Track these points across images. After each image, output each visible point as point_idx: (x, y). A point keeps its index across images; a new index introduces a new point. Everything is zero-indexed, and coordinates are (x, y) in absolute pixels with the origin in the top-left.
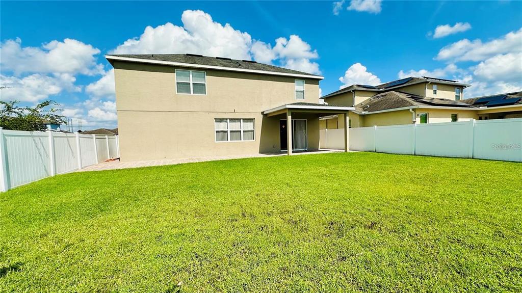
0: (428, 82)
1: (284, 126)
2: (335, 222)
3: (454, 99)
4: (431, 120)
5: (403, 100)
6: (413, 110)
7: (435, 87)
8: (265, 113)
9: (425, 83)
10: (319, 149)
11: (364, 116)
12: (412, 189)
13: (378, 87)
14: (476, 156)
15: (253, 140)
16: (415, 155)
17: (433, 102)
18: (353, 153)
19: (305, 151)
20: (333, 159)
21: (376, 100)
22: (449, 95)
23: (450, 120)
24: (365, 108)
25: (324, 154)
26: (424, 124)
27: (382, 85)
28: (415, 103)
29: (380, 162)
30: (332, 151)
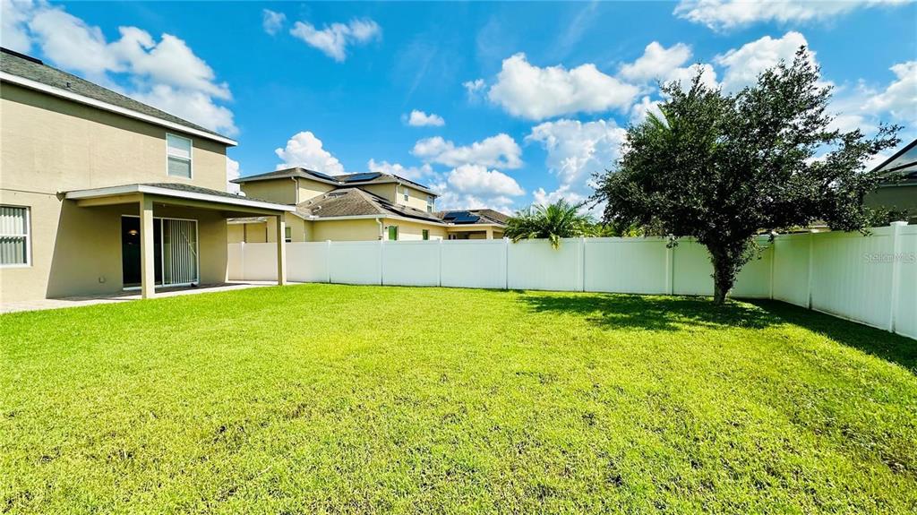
0: (397, 183)
1: (133, 232)
3: (425, 210)
4: (402, 236)
5: (369, 204)
6: (380, 219)
7: (406, 190)
8: (69, 196)
9: (395, 183)
10: (227, 281)
11: (312, 223)
13: (336, 179)
14: (442, 284)
15: (24, 265)
16: (382, 285)
17: (406, 211)
18: (292, 287)
19: (193, 287)
21: (333, 199)
22: (420, 204)
23: (421, 237)
24: (314, 211)
26: (393, 240)
27: (345, 176)
28: (383, 211)
29: (333, 300)
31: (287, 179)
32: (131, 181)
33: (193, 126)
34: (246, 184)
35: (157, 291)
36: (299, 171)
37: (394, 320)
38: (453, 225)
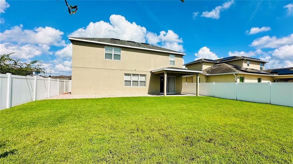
0: (245, 59)
1: (162, 80)
2: (189, 137)
3: (259, 69)
4: (246, 81)
5: (230, 69)
6: (236, 74)
7: (248, 62)
8: (152, 72)
9: (243, 60)
10: (182, 93)
11: (207, 76)
12: (234, 120)
13: (216, 61)
14: (271, 103)
15: (145, 87)
16: (236, 100)
17: (247, 70)
18: (201, 97)
19: (174, 94)
20: (189, 100)
21: (215, 68)
22: (257, 67)
23: (256, 81)
24: (208, 72)
25: (184, 97)
26: (242, 83)
27: (218, 60)
28: (237, 71)
29: (216, 103)
30: (189, 95)
33: (175, 52)
36: (203, 60)
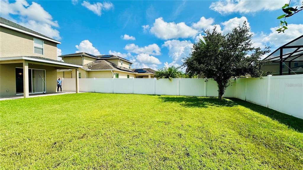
1: (20, 74)
3: (128, 68)
4: (120, 77)
5: (109, 66)
6: (113, 71)
7: (122, 61)
9: (118, 59)
11: (88, 72)
12: (108, 110)
13: (97, 57)
14: (134, 93)
16: (113, 93)
17: (122, 68)
18: (81, 94)
19: (44, 94)
21: (96, 64)
22: (127, 66)
23: (127, 77)
24: (89, 67)
26: (117, 78)
28: (114, 68)
29: (96, 98)
31: (80, 56)
32: (19, 55)
33: (44, 36)
34: (64, 57)
35: (30, 95)
36: (84, 54)
37: (117, 105)
38: (137, 73)
